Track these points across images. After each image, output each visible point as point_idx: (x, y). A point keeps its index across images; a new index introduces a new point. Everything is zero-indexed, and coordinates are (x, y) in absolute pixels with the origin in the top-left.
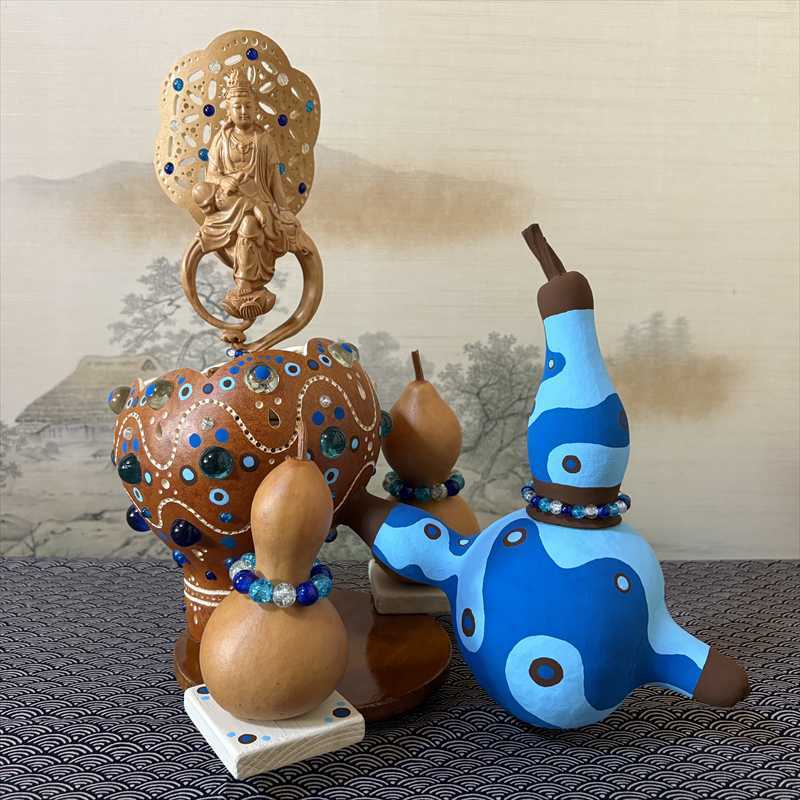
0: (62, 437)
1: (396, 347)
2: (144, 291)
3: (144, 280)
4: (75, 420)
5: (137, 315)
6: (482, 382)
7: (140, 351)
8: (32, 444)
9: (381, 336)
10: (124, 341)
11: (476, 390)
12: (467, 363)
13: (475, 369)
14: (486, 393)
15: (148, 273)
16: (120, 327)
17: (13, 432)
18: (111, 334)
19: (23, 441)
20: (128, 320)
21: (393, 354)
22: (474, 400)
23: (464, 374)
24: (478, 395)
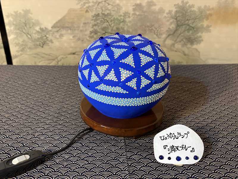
0: (64, 32)
4: (67, 27)
6: (178, 15)
7: (85, 7)
8: (56, 34)
9: (151, 2)
10: (80, 4)
12: (174, 10)
13: (176, 11)
14: (178, 19)
17: (51, 31)
19: (53, 33)
22: (175, 21)
23: (173, 13)
24: (176, 19)
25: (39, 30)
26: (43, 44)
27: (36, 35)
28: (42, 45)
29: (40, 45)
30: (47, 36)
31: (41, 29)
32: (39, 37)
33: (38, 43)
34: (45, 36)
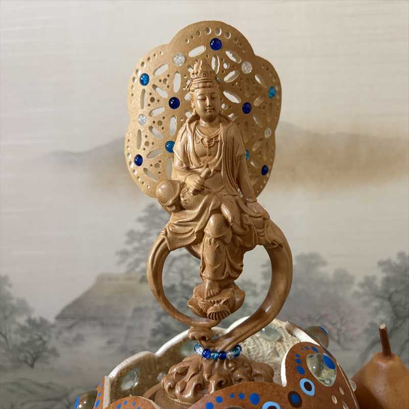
0: (86, 330)
1: (324, 263)
2: (140, 228)
3: (140, 220)
4: (94, 318)
5: (136, 244)
6: (392, 289)
7: (138, 269)
8: (66, 334)
9: (313, 256)
10: (127, 263)
11: (387, 296)
12: (380, 276)
14: (396, 298)
15: (143, 215)
16: (124, 254)
17: (53, 326)
18: (118, 258)
19: (60, 333)
20: (129, 248)
21: (322, 270)
22: (387, 303)
23: (379, 283)
24: (390, 299)
25: (27, 325)
26: (34, 360)
27: (18, 336)
28: (29, 361)
29: (26, 362)
30: (45, 338)
31: (30, 321)
32: (25, 340)
33: (22, 356)
34: (41, 339)
